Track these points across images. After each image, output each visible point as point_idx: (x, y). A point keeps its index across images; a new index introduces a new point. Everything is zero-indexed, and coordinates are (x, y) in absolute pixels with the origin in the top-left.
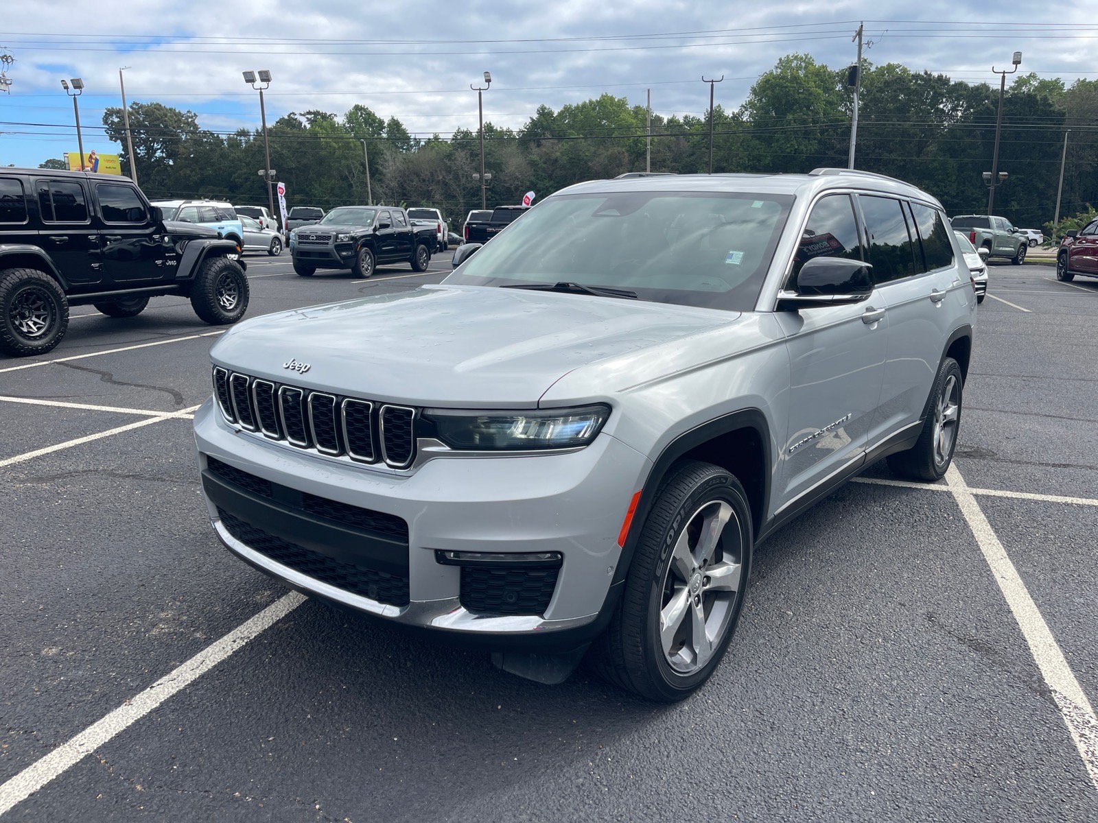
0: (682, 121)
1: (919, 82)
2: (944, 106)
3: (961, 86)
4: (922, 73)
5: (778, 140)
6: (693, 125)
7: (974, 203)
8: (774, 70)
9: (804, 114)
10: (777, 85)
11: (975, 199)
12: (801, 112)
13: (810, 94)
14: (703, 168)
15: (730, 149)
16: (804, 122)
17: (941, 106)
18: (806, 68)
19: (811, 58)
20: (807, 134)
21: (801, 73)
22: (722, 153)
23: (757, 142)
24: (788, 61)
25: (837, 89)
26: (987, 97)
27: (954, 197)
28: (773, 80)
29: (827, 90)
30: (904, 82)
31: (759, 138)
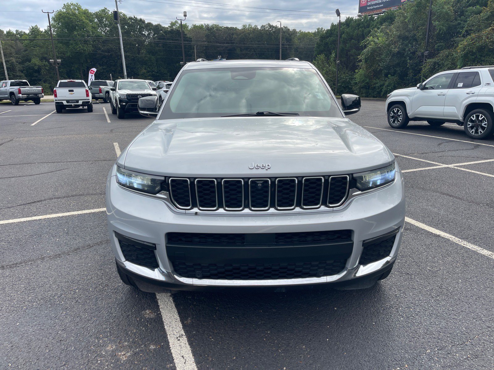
0: (15, 33)
1: (132, 21)
2: (145, 33)
3: (149, 24)
4: (133, 17)
5: (72, 44)
6: (22, 35)
7: (165, 75)
8: (62, 9)
9: (82, 32)
10: (65, 17)
11: (165, 74)
12: (81, 31)
13: (84, 22)
14: (34, 57)
15: (47, 48)
16: (83, 36)
17: (144, 33)
18: (78, 10)
19: (79, 5)
20: (86, 42)
21: (77, 12)
22: (43, 50)
23: (61, 45)
24: (69, 6)
25: (95, 21)
26: (162, 30)
27: (156, 73)
28: (63, 14)
29: (91, 21)
30: (126, 20)
31: (61, 43)
